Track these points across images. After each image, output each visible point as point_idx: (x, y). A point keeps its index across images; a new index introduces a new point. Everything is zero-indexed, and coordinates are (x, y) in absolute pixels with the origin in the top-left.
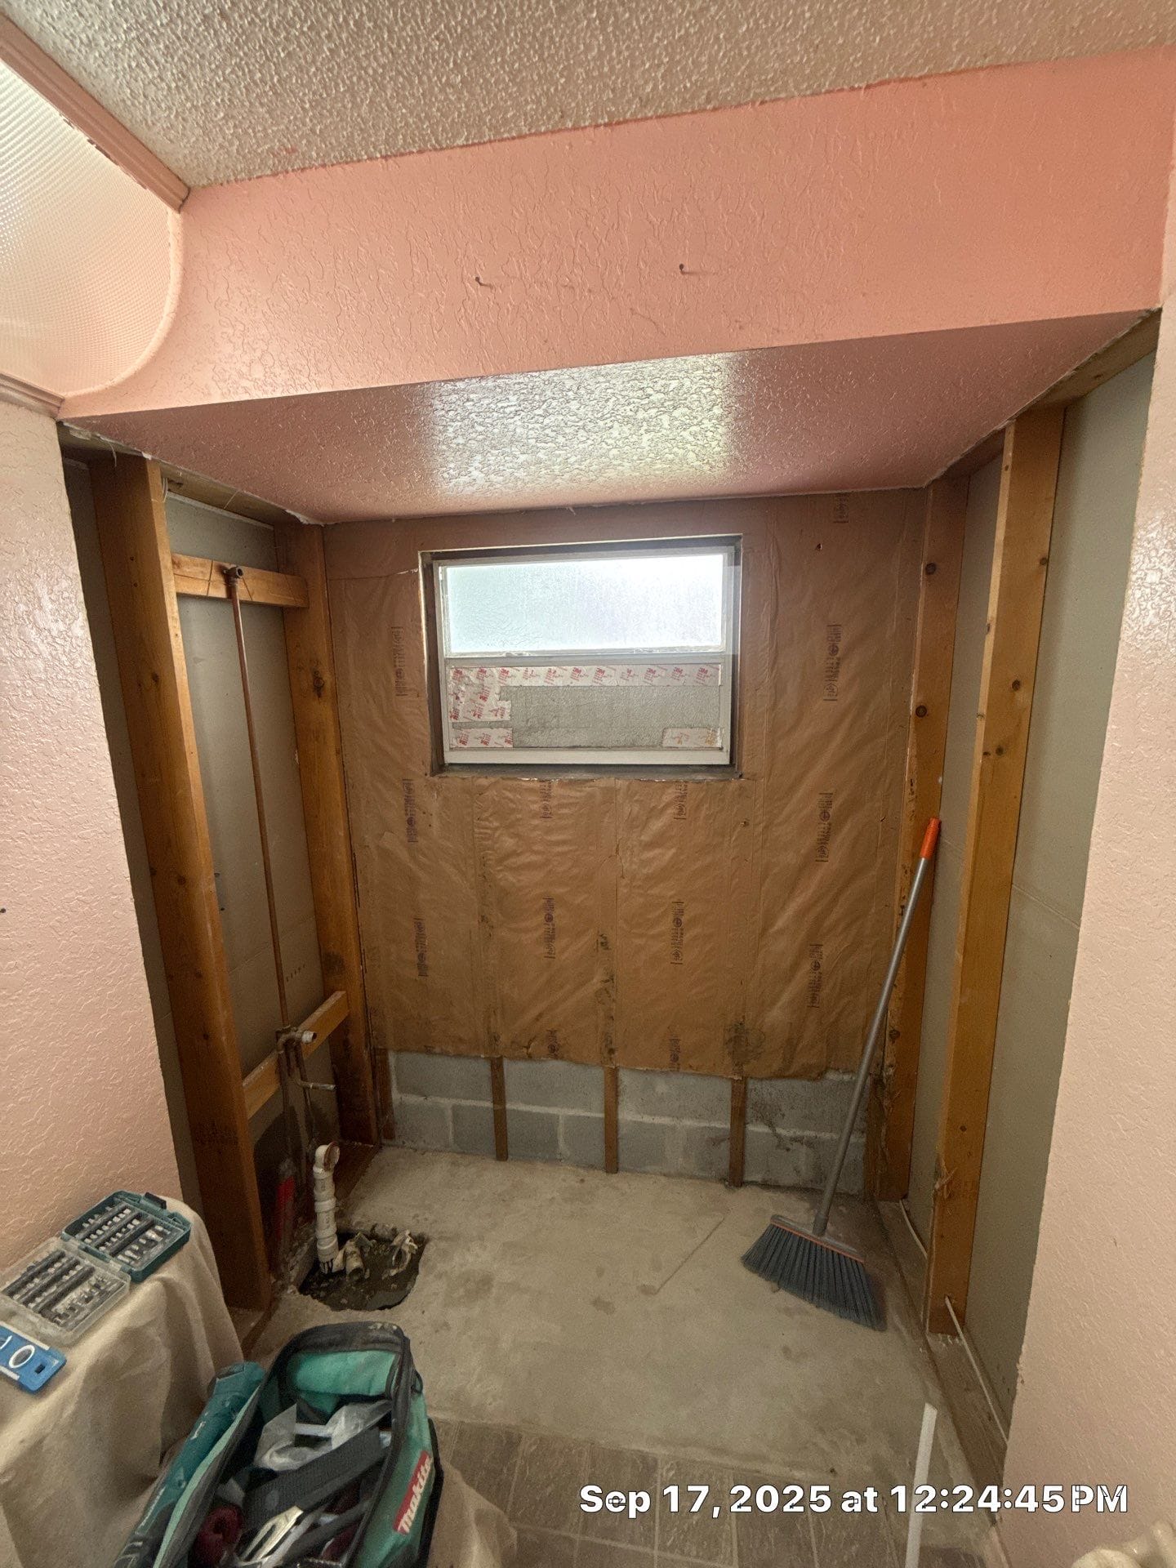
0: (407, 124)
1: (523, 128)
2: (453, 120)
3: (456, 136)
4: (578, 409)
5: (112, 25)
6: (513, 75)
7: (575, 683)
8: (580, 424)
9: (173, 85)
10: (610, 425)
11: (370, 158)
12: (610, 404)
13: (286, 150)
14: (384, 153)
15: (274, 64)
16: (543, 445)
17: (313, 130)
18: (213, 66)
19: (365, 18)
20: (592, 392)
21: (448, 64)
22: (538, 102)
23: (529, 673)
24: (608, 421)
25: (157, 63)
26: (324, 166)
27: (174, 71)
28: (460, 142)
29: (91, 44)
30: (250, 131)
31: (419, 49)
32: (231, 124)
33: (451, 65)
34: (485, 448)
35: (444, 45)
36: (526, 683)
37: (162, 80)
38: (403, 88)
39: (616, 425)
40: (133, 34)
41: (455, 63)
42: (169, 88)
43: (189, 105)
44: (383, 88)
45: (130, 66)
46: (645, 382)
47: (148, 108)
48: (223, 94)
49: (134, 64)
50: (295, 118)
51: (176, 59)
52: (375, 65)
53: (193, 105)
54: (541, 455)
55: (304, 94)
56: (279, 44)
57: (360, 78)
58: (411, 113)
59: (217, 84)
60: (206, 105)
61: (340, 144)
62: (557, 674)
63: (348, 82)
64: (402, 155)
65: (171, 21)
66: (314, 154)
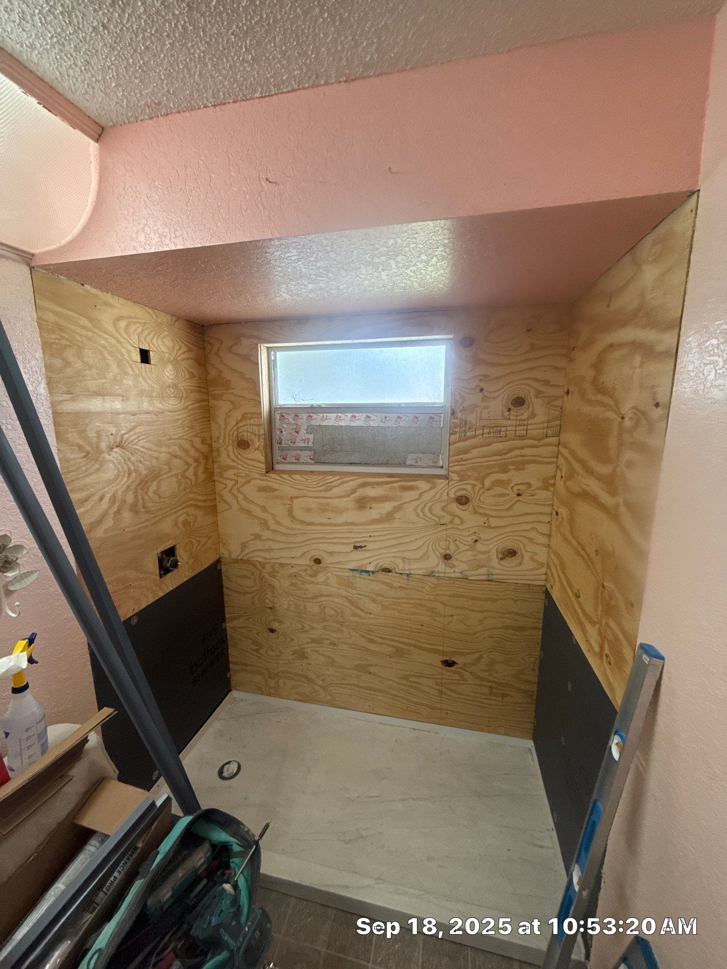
0: (224, 86)
1: (294, 85)
2: (251, 82)
3: (255, 91)
5: (42, 36)
6: (283, 53)
7: (353, 424)
8: (340, 266)
9: (83, 68)
10: (359, 266)
11: (206, 107)
12: (355, 254)
13: (156, 104)
14: (213, 104)
15: (139, 54)
16: (321, 279)
17: (168, 91)
18: (104, 57)
19: (187, 24)
21: (242, 49)
22: (301, 69)
23: (325, 417)
24: (357, 264)
25: (72, 56)
26: (179, 112)
27: (82, 60)
28: (257, 95)
29: (32, 46)
30: (132, 93)
31: (223, 40)
32: (120, 89)
33: (244, 50)
35: (237, 38)
36: (322, 423)
37: (76, 66)
38: (217, 63)
39: (362, 266)
40: (55, 40)
41: (246, 48)
42: (81, 71)
43: (94, 79)
44: (206, 65)
45: (56, 58)
46: (375, 241)
47: (71, 82)
48: (113, 73)
49: (58, 57)
50: (157, 84)
51: (82, 54)
52: (198, 51)
53: (96, 79)
54: (322, 284)
55: (160, 71)
56: (139, 41)
57: (191, 60)
58: (226, 79)
59: (108, 67)
60: (104, 79)
61: (186, 99)
62: (341, 418)
63: (184, 62)
64: (224, 104)
65: (75, 32)
66: (172, 106)
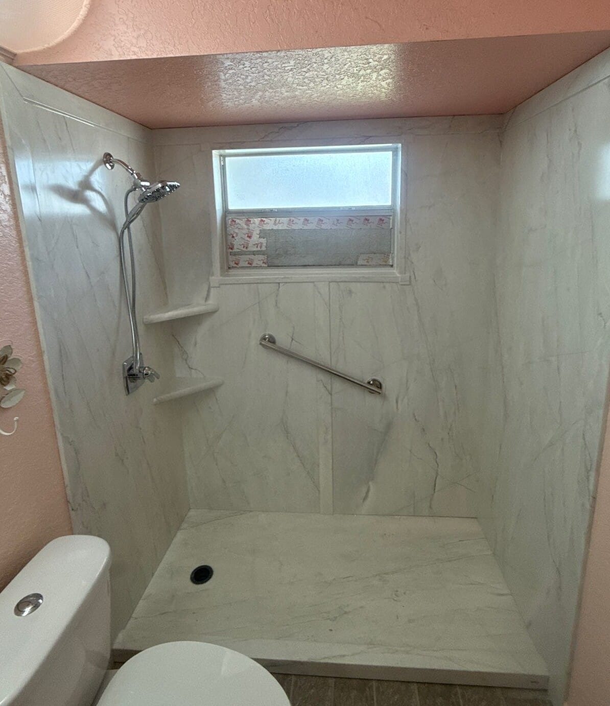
4: (327, 69)
7: (305, 227)
10: (342, 78)
12: (346, 67)
16: (301, 87)
20: (339, 60)
23: (278, 221)
24: (342, 76)
34: (266, 88)
36: (275, 228)
39: (346, 78)
46: (370, 56)
62: (294, 222)
